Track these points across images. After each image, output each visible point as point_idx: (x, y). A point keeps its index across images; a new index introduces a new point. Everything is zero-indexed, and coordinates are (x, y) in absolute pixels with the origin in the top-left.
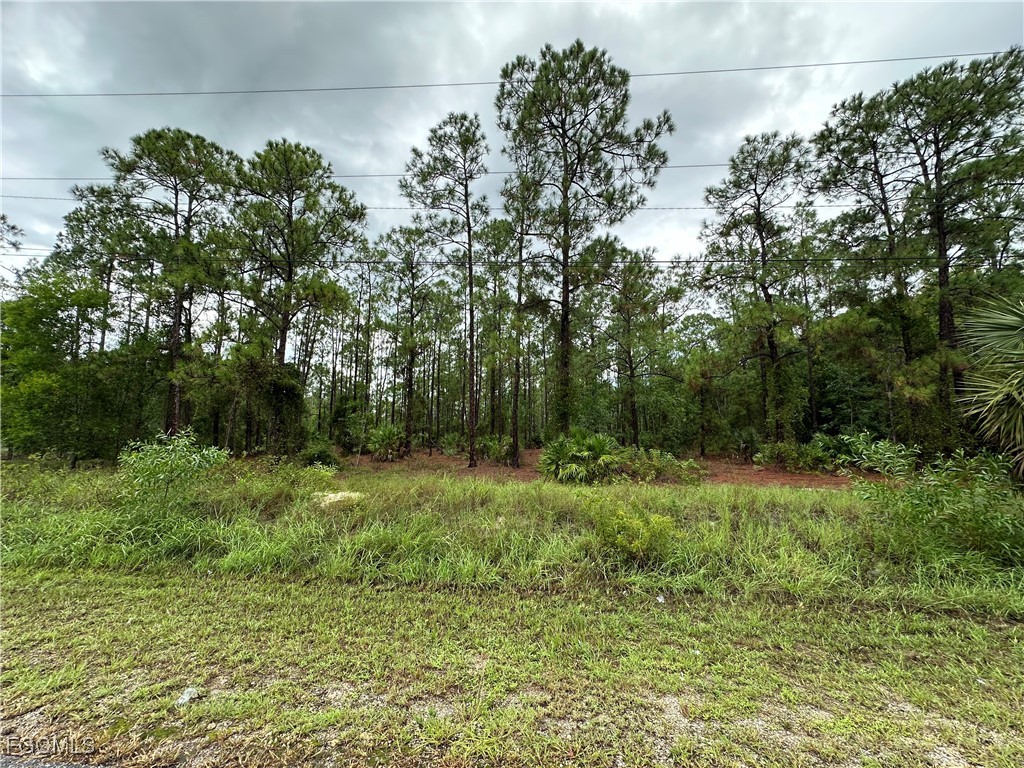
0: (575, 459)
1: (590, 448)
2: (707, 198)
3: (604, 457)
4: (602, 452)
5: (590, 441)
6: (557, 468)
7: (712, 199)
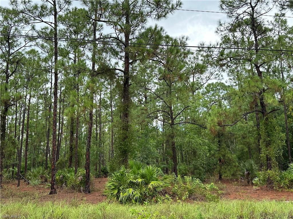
0: (132, 185)
1: (143, 176)
2: (221, 6)
3: (152, 183)
4: (152, 179)
5: (143, 171)
6: (119, 192)
7: (224, 7)
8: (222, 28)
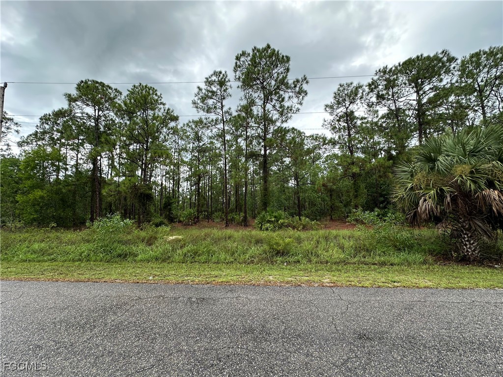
0: (269, 222)
1: (275, 217)
2: (325, 108)
4: (280, 218)
6: (262, 226)
8: (326, 123)
